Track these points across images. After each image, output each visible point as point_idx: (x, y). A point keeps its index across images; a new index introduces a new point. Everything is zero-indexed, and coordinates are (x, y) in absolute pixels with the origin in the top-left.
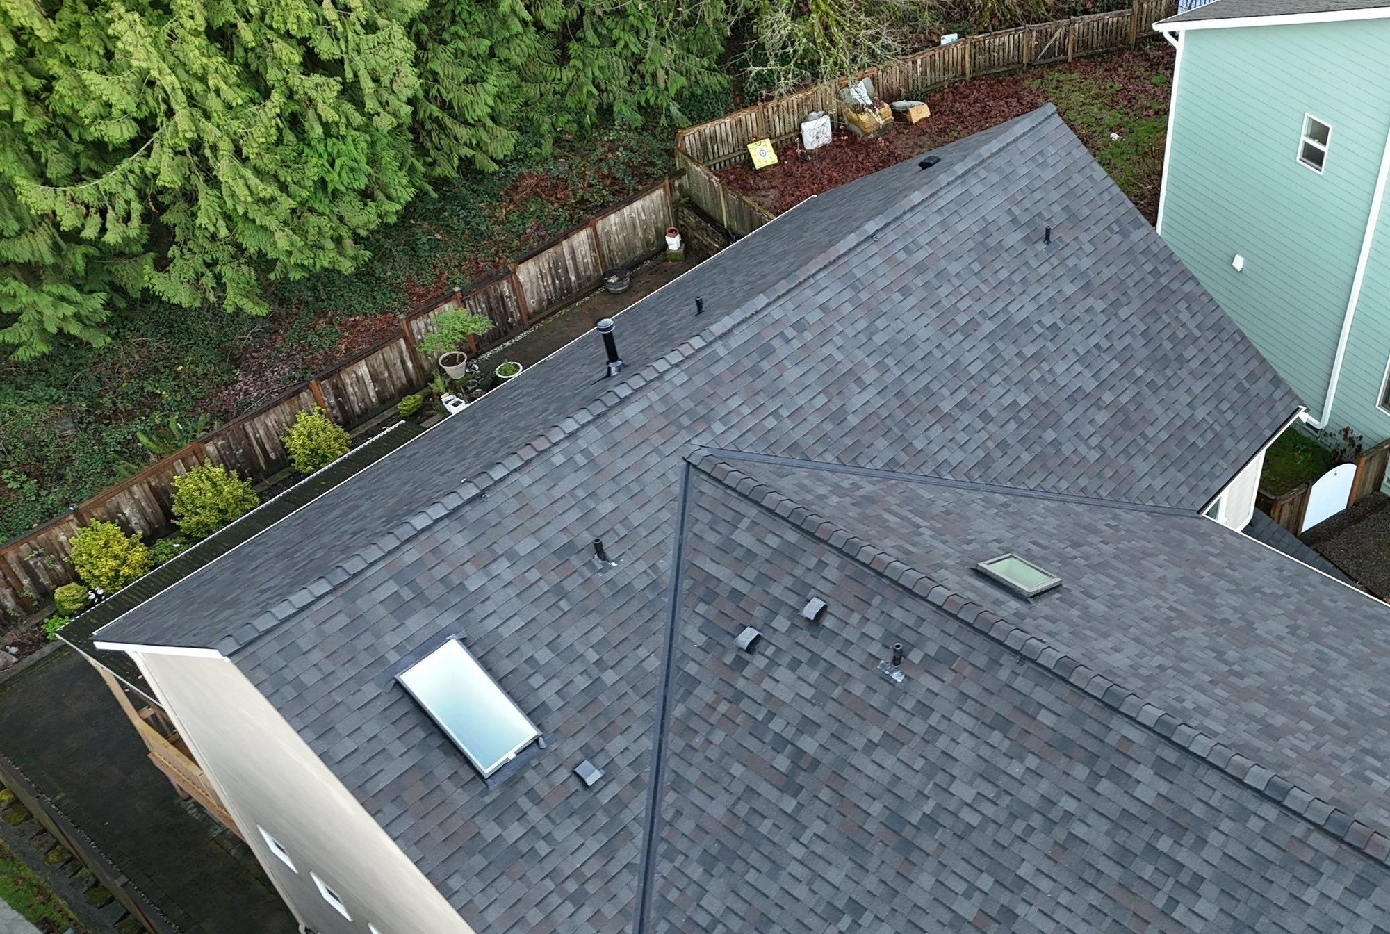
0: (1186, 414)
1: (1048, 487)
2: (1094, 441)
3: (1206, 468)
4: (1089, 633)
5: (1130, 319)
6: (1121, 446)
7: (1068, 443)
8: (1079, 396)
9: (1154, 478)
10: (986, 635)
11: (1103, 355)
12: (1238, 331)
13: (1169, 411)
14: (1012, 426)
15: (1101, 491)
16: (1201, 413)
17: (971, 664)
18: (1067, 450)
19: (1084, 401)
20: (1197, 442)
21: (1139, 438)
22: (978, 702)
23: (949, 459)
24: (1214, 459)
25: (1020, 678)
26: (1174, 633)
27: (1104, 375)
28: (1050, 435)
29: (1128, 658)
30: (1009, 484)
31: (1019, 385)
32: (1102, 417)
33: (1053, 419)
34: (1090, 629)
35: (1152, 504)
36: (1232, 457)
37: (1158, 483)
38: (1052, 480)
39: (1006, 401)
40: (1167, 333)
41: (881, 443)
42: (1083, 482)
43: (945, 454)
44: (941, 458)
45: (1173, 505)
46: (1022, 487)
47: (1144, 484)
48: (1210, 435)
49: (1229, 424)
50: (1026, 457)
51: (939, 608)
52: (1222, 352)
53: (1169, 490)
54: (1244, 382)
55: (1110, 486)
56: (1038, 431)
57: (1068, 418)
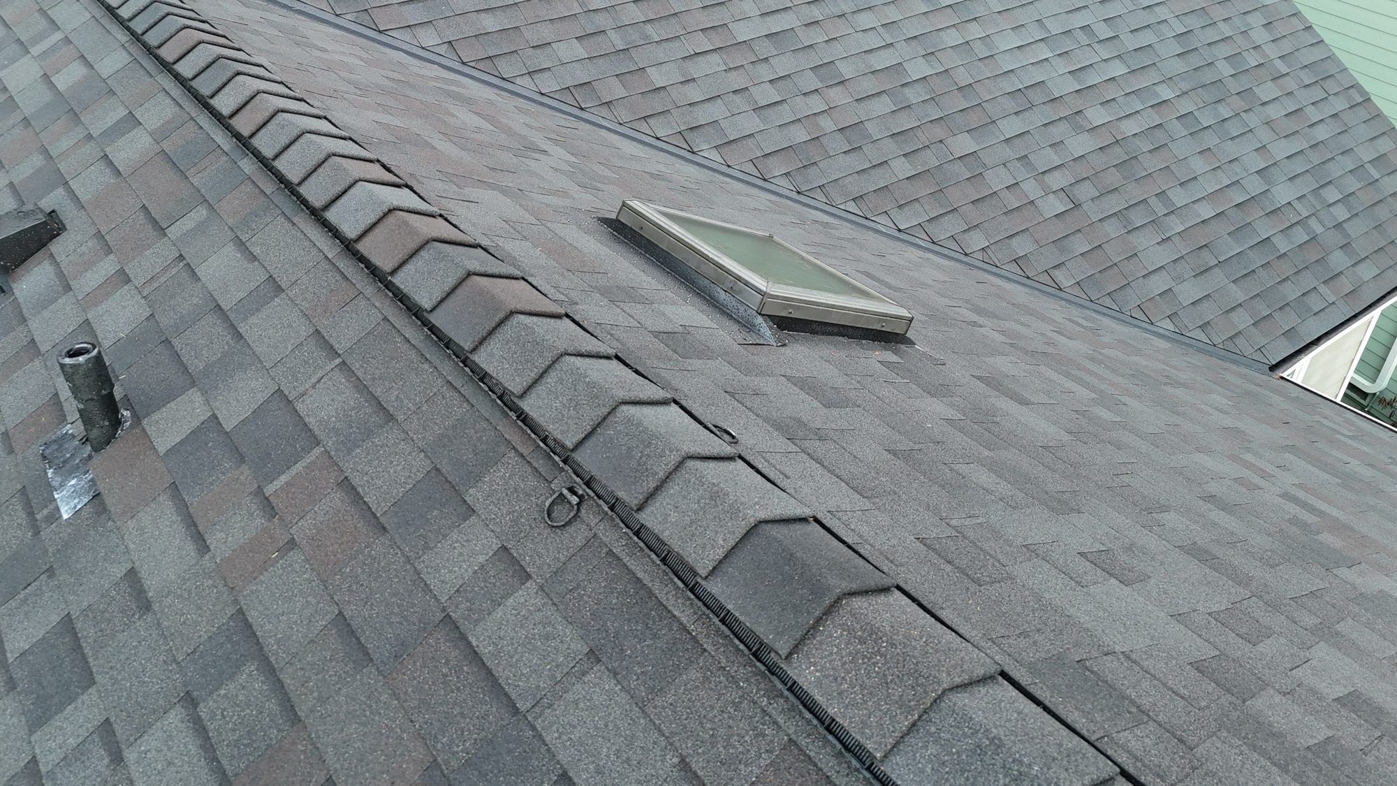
0: (1255, 186)
1: (941, 236)
2: (1058, 180)
3: (1291, 292)
4: (984, 477)
5: (1156, 9)
6: (1115, 204)
7: (1002, 170)
8: (1037, 97)
9: (1180, 279)
10: (464, 359)
11: (1096, 46)
12: (1355, 86)
13: (1219, 173)
14: (883, 106)
15: (1059, 275)
16: (1283, 193)
17: (346, 484)
18: (997, 180)
19: (1047, 108)
20: (1274, 240)
21: (1153, 202)
22: (278, 686)
23: (723, 124)
24: (1307, 281)
25: (527, 596)
26: (1343, 572)
27: (1094, 78)
28: (964, 144)
29: (1178, 617)
30: (851, 207)
31: (914, 43)
32: (1080, 144)
33: (974, 119)
34: (993, 467)
35: (1172, 327)
36: (1346, 285)
37: (1189, 291)
38: (952, 226)
39: (884, 60)
40: (1225, 50)
41: (572, 50)
42: (1021, 246)
43: (715, 111)
44: (703, 115)
45: (1217, 341)
46: (883, 219)
47: (1159, 284)
48: (1301, 236)
49: (1338, 226)
50: (902, 168)
51: (349, 247)
52: (1328, 111)
53: (1209, 312)
54: (1368, 166)
55: (1082, 270)
56: (939, 132)
57: (1010, 127)
